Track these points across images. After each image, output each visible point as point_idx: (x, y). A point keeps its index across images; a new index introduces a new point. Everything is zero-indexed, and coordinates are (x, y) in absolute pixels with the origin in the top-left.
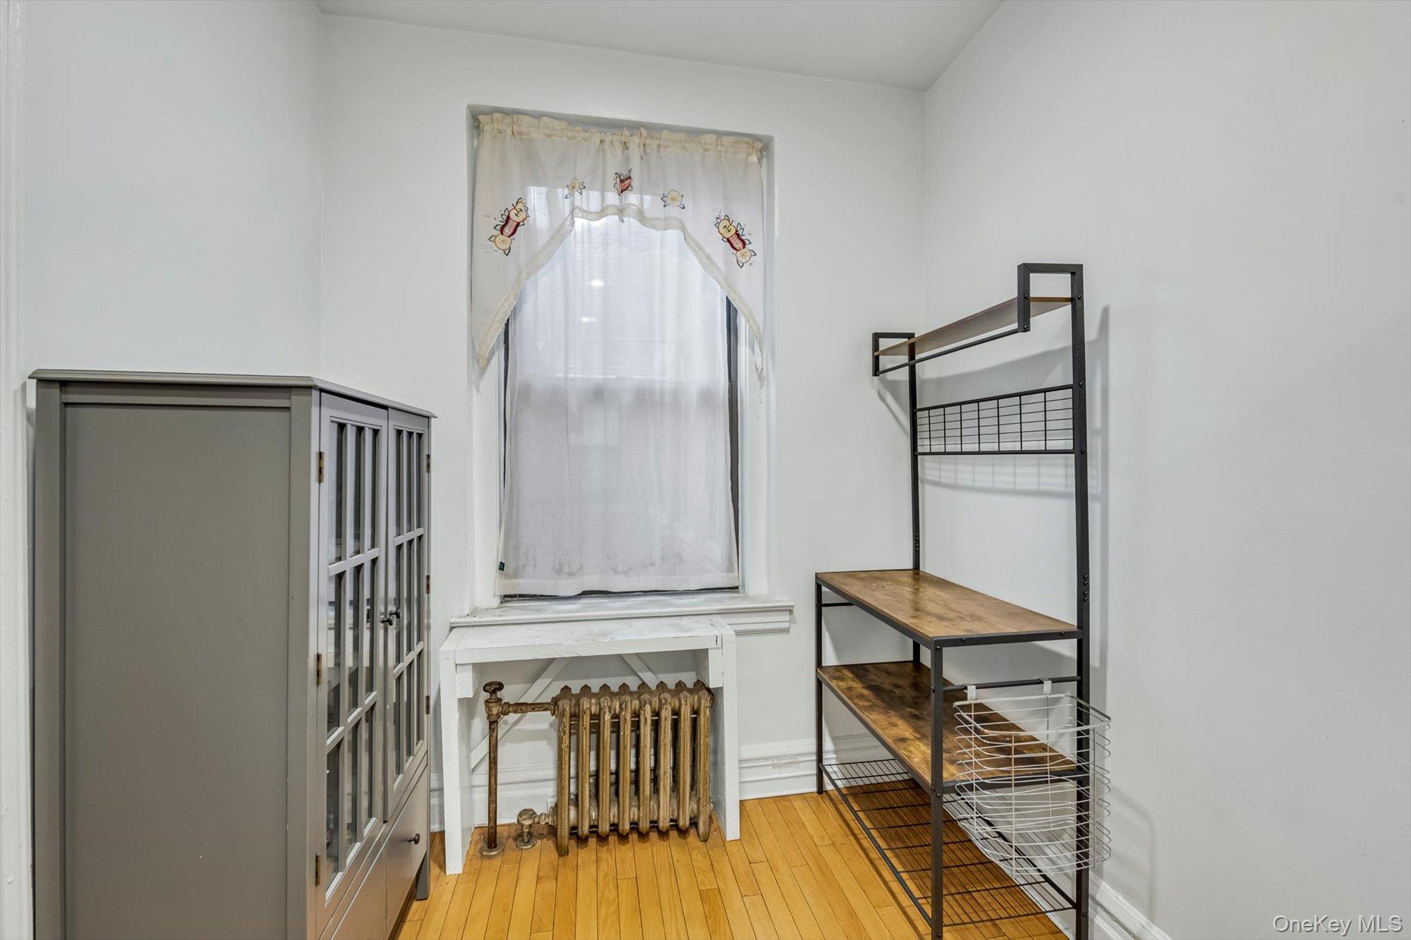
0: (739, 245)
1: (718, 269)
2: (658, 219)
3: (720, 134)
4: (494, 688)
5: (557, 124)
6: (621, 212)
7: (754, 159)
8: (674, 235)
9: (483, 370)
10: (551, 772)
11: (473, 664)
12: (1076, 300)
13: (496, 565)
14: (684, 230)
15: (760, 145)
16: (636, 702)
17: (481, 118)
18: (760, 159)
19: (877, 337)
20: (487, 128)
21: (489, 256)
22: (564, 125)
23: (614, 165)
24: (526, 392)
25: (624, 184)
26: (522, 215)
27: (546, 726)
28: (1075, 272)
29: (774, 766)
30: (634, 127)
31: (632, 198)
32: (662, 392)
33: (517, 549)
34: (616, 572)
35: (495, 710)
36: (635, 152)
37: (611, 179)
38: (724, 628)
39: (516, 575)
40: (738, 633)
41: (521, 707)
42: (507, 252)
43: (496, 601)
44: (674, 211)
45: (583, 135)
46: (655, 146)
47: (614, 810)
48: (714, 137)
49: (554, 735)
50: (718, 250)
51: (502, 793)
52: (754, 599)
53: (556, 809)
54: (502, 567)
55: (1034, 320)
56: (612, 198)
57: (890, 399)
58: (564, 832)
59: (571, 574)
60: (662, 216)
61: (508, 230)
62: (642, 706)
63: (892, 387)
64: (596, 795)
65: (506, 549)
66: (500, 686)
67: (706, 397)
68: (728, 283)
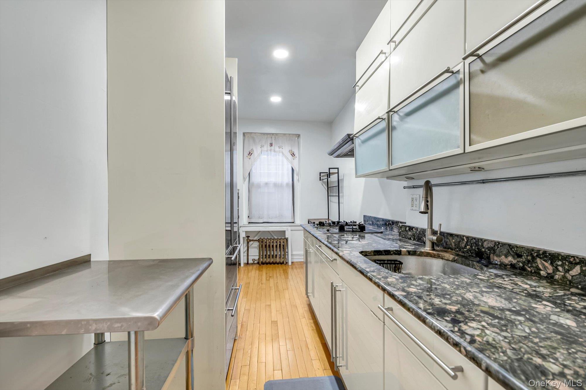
0: (293, 155)
1: (289, 160)
2: (278, 151)
3: (290, 134)
4: (248, 237)
5: (259, 134)
6: (271, 150)
7: (297, 138)
8: (281, 154)
9: (245, 181)
10: (258, 254)
11: (246, 231)
12: (338, 173)
13: (247, 217)
14: (283, 153)
15: (298, 136)
16: (273, 240)
17: (245, 134)
18: (298, 138)
19: (320, 173)
20: (246, 136)
21: (246, 160)
22: (260, 134)
23: (269, 142)
24: (253, 184)
25: (271, 145)
26: (252, 152)
27: (256, 246)
28: (338, 168)
29: (300, 256)
30: (273, 134)
31: (272, 148)
32: (279, 184)
33: (251, 213)
34: (270, 218)
35: (248, 241)
36: (273, 138)
37: (269, 145)
38: (289, 228)
39: (251, 219)
40: (291, 230)
41: (252, 240)
42: (250, 159)
43: (248, 223)
44: (281, 149)
45: (264, 136)
46: (277, 137)
47: (269, 259)
48: (288, 135)
49: (258, 248)
50: (290, 157)
51: (249, 257)
52: (296, 224)
53: (259, 259)
54: (249, 217)
55: (331, 176)
56: (269, 148)
57: (324, 185)
58: (260, 263)
59: (261, 218)
60: (278, 150)
61: (250, 155)
62: (274, 241)
63: (324, 182)
64: (266, 257)
65: (249, 214)
66: (249, 237)
67: (287, 184)
68: (291, 163)
